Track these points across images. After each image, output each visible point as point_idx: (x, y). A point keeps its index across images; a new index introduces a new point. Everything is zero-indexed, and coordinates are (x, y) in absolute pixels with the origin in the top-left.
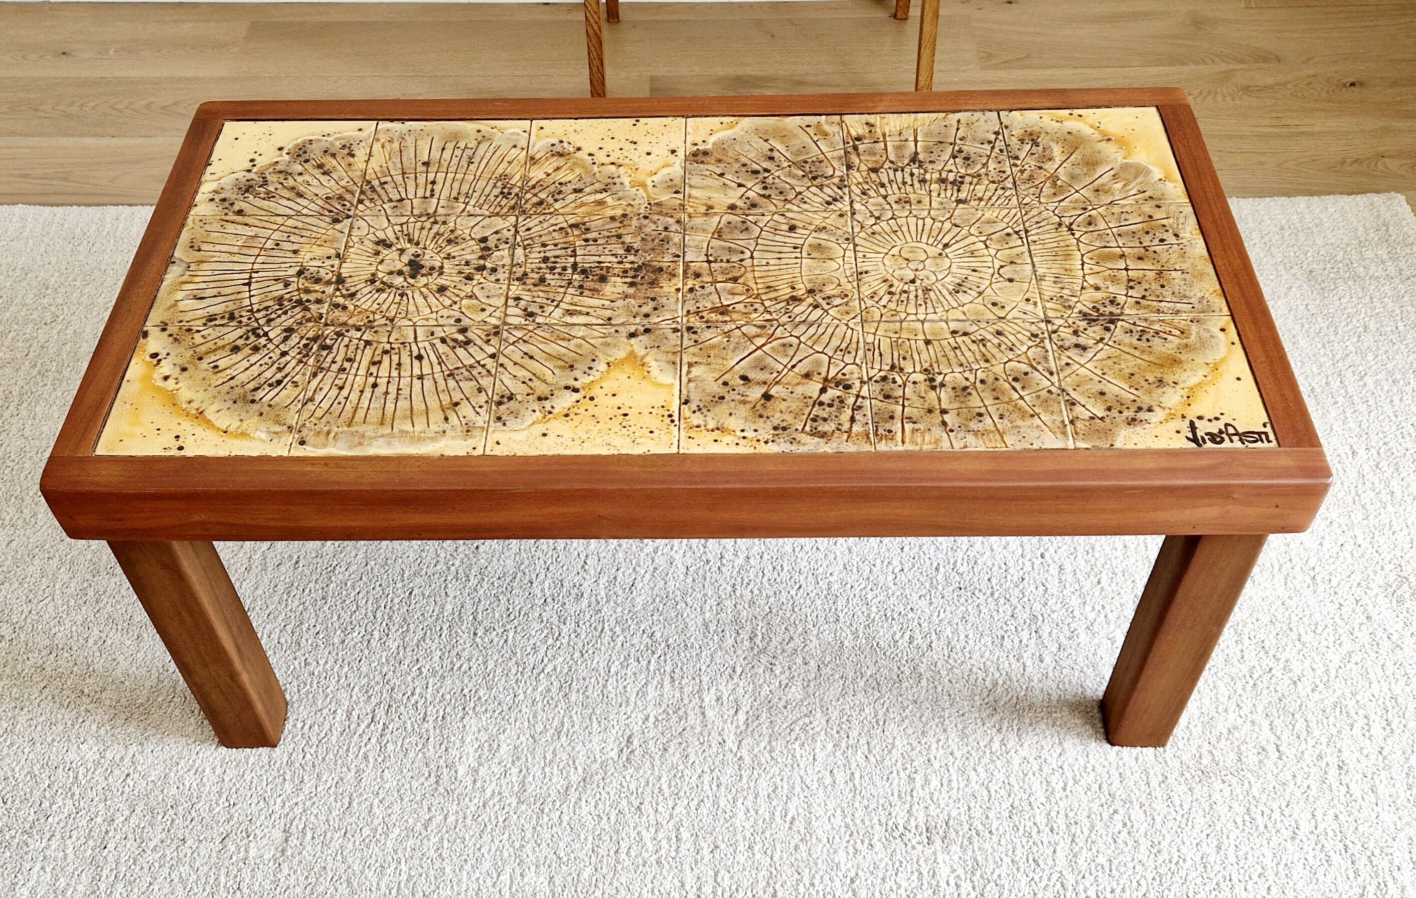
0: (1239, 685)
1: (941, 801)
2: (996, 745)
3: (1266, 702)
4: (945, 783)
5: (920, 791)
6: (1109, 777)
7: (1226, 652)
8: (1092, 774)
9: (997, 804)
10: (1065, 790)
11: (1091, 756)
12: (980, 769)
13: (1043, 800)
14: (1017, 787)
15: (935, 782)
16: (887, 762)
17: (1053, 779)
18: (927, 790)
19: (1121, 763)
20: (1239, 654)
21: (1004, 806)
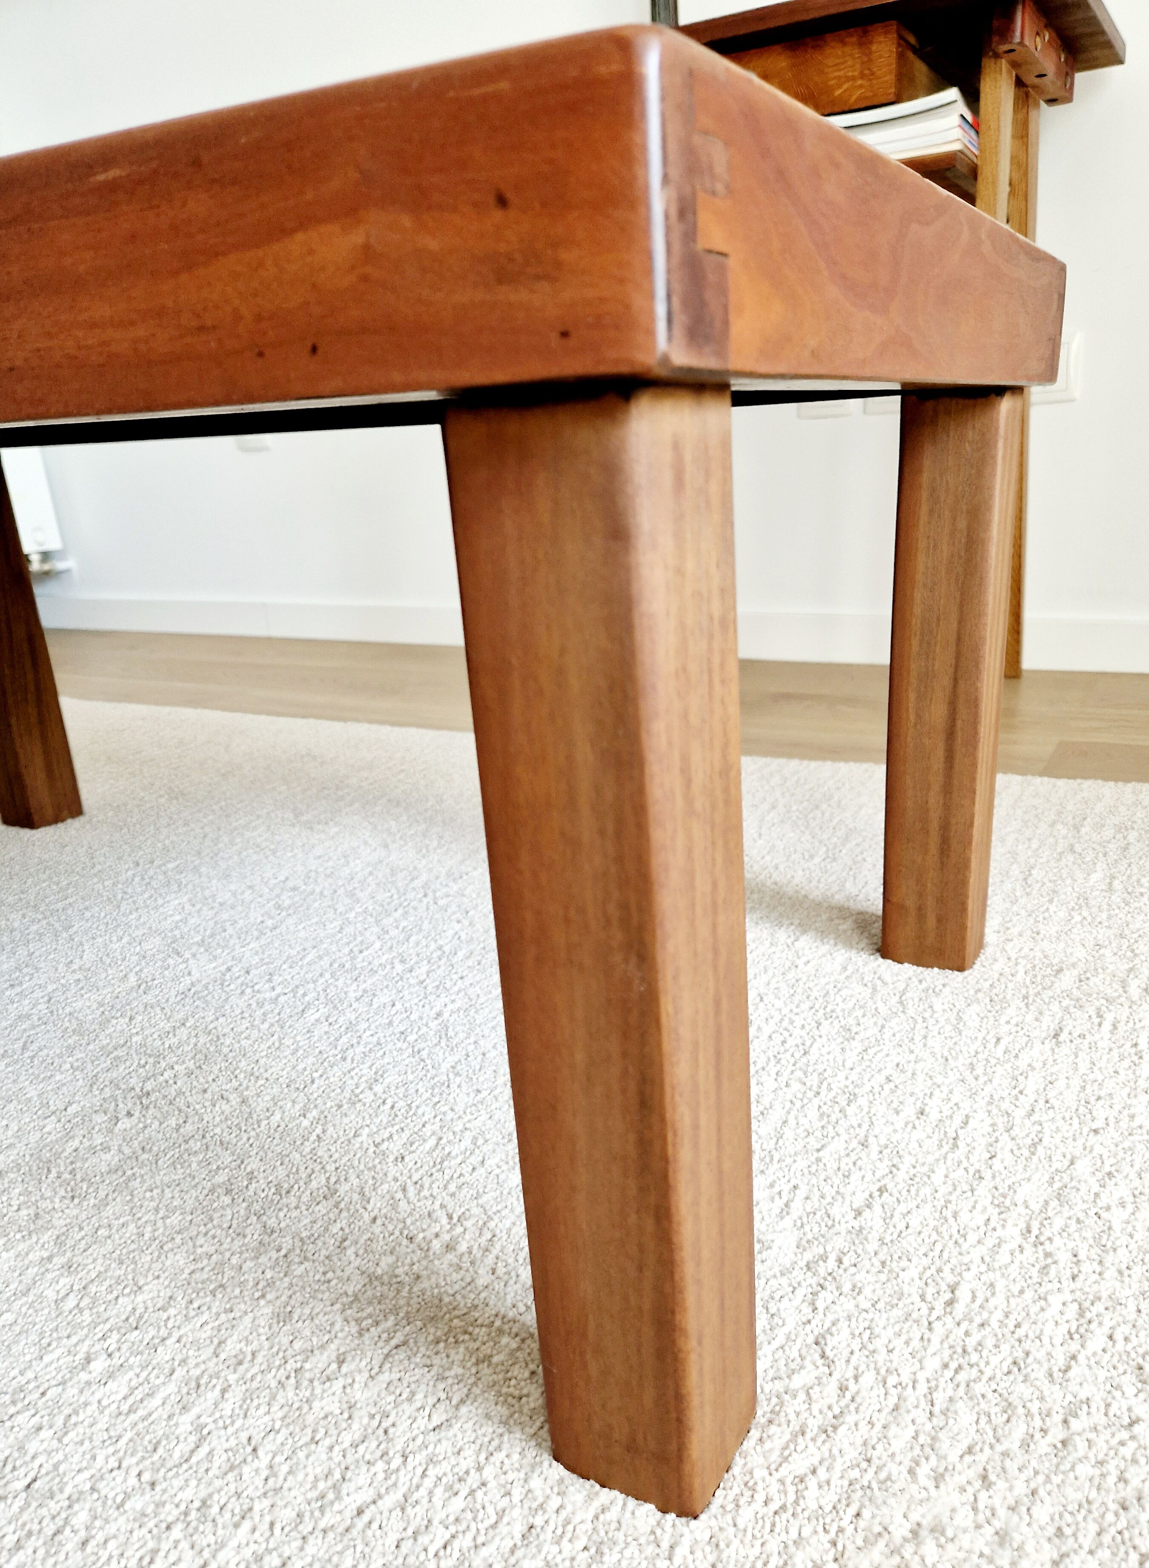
0: (1019, 1430)
1: (80, 1429)
2: (320, 1360)
3: (1074, 1496)
4: (138, 1395)
5: (75, 1391)
6: (494, 1526)
7: (1027, 1345)
8: (458, 1503)
9: (177, 1483)
10: (360, 1512)
11: (499, 1456)
12: (235, 1396)
13: (287, 1515)
14: (264, 1459)
15: (118, 1387)
16: (87, 1317)
17: (363, 1478)
18: (87, 1393)
19: (555, 1502)
20: (1060, 1361)
21: (188, 1494)
